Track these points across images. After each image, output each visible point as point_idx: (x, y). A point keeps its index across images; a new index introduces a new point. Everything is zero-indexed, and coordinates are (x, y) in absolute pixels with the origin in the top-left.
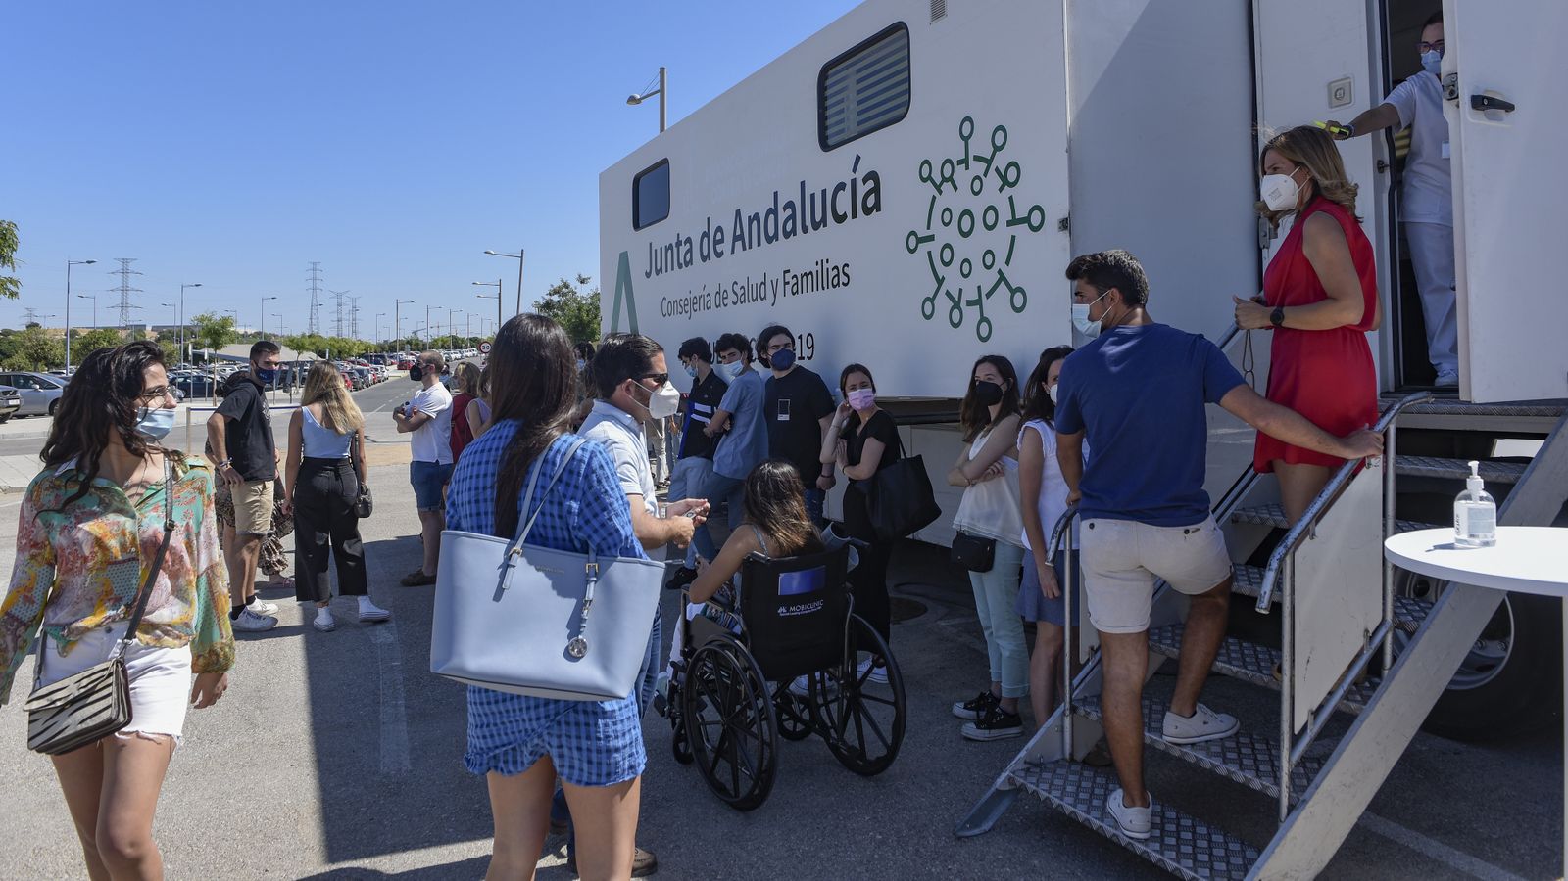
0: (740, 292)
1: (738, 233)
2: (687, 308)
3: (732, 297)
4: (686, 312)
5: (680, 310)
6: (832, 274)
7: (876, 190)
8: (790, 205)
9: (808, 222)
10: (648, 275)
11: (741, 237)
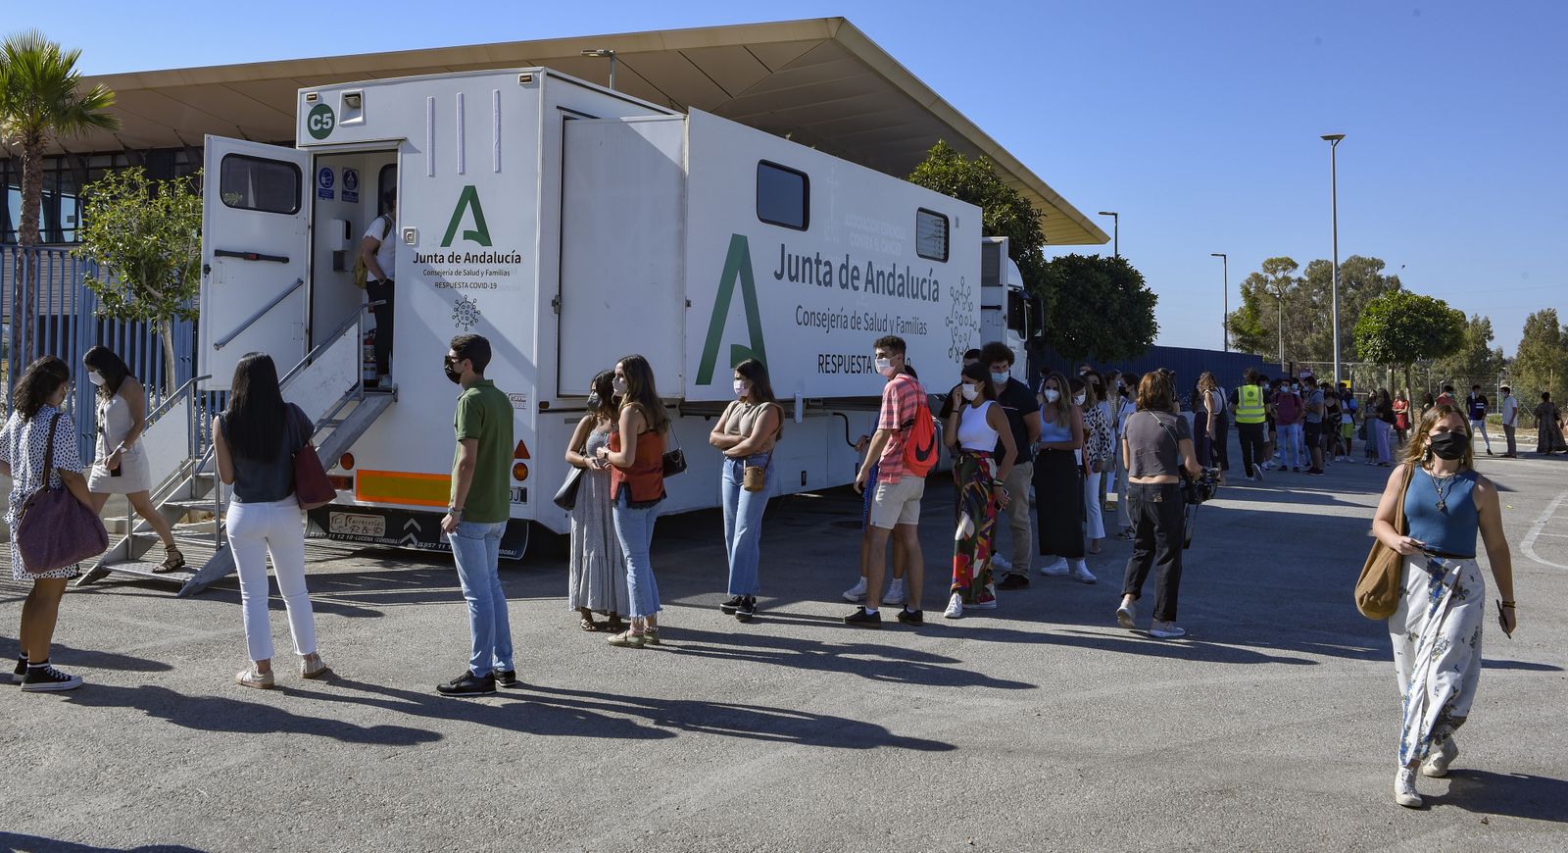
0: (870, 322)
1: (870, 278)
2: (825, 323)
3: (864, 324)
4: (824, 326)
5: (817, 322)
6: (920, 326)
7: (937, 290)
8: (901, 276)
9: (910, 293)
10: (779, 276)
11: (872, 282)
